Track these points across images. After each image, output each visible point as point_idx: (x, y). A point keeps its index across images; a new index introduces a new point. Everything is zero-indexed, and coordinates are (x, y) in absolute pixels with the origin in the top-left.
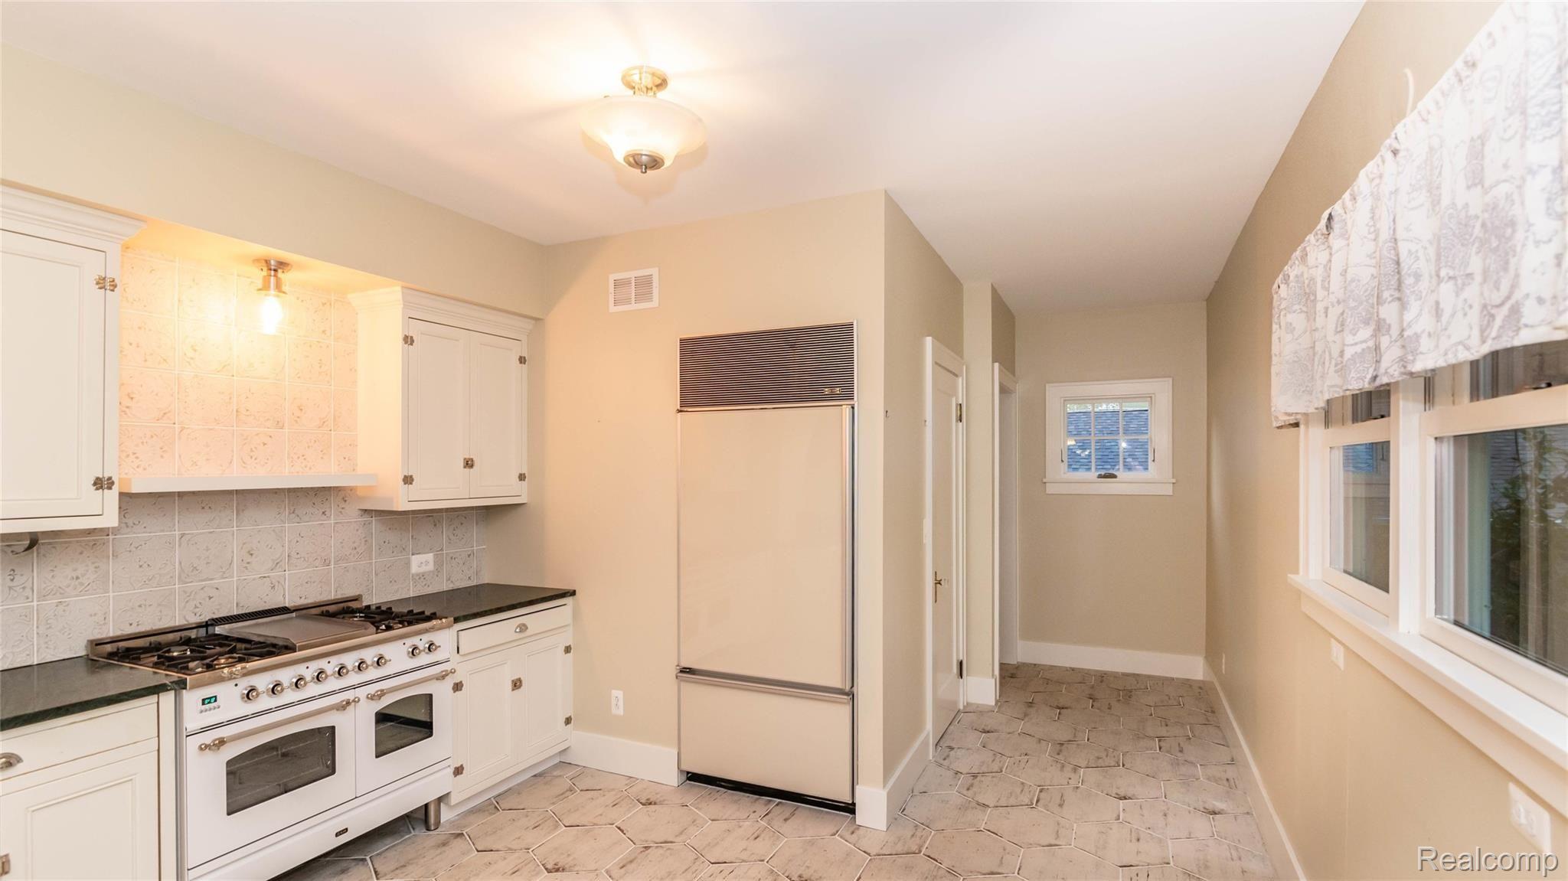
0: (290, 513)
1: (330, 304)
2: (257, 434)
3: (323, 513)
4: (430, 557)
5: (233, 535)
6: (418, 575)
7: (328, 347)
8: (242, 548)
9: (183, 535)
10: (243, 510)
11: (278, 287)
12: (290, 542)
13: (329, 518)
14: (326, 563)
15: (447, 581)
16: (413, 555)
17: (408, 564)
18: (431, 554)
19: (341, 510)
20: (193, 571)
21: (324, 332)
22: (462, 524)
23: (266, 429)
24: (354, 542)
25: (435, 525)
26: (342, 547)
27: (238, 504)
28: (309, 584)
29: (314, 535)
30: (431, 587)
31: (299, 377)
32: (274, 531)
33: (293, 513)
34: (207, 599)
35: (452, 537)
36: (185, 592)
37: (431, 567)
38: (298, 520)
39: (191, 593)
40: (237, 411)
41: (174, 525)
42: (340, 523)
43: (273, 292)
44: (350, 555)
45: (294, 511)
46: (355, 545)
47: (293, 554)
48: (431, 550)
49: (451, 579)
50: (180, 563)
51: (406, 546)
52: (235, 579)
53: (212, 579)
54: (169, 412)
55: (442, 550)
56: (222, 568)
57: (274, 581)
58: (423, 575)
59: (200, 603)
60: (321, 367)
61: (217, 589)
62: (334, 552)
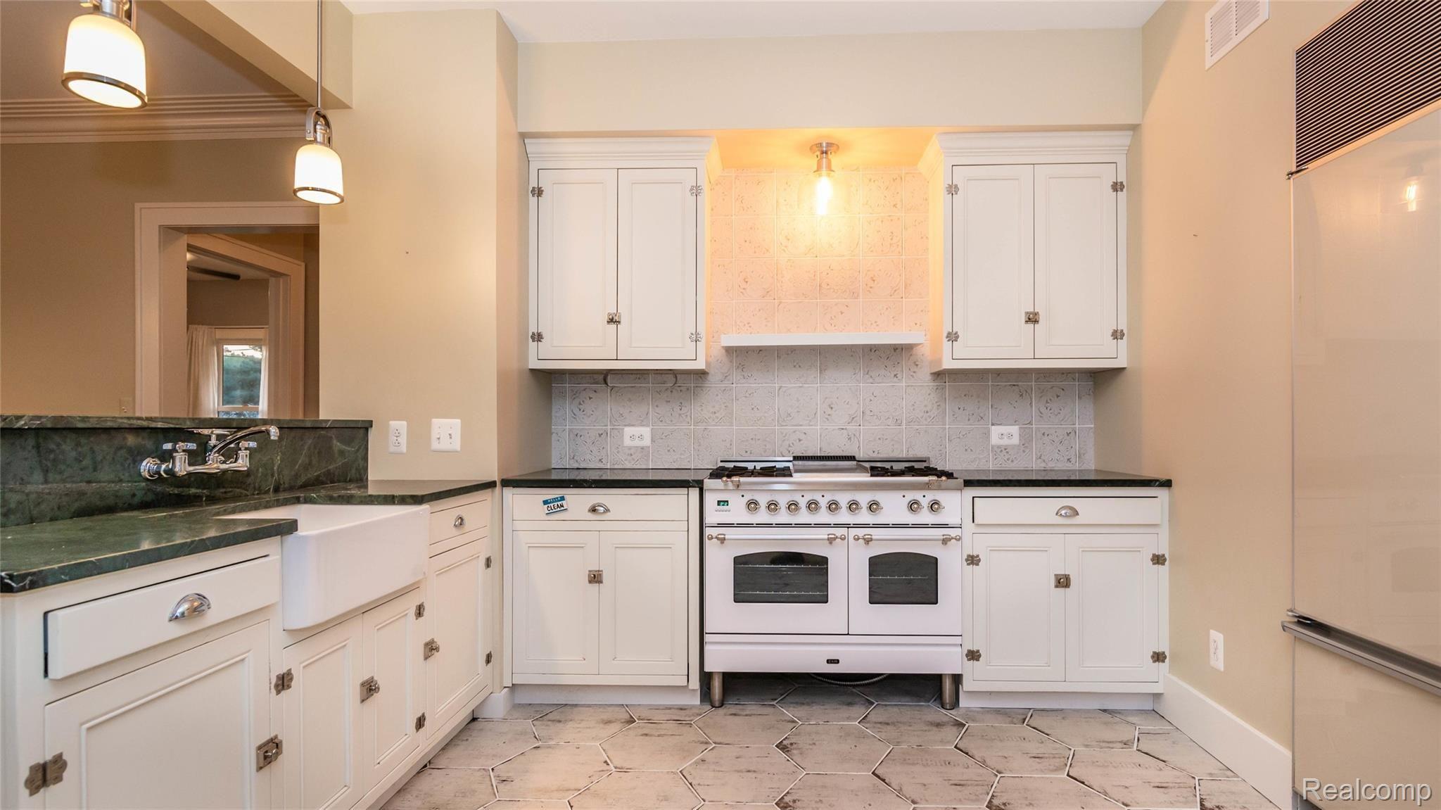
0: (864, 374)
1: (901, 178)
2: (836, 305)
3: (895, 375)
4: (1015, 430)
5: (817, 390)
6: (999, 447)
7: (899, 219)
8: (824, 402)
9: (781, 387)
10: (825, 370)
11: (829, 168)
12: (864, 400)
13: (900, 381)
14: (898, 423)
15: (1037, 459)
16: (993, 425)
17: (987, 435)
18: (1017, 427)
19: (912, 374)
20: (787, 417)
21: (895, 206)
22: (1058, 396)
23: (844, 300)
24: (926, 406)
25: (1021, 395)
26: (914, 409)
27: (821, 364)
28: (881, 441)
29: (886, 395)
30: (1015, 462)
31: (872, 251)
32: (850, 389)
33: (867, 374)
34: (798, 441)
35: (1043, 410)
36: (782, 433)
37: (1015, 440)
38: (871, 380)
39: (786, 435)
40: (820, 286)
41: (775, 379)
42: (912, 386)
43: (824, 172)
44: (922, 418)
45: (868, 371)
46: (928, 409)
47: (868, 412)
48: (1015, 422)
49: (1043, 457)
50: (779, 410)
51: (985, 415)
52: (819, 427)
53: (801, 425)
54: (771, 290)
55: (1030, 423)
56: (808, 417)
57: (850, 434)
58: (1006, 449)
59: (793, 444)
60: (892, 239)
61: (805, 434)
62: (906, 414)
